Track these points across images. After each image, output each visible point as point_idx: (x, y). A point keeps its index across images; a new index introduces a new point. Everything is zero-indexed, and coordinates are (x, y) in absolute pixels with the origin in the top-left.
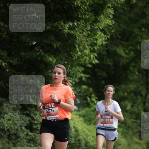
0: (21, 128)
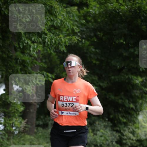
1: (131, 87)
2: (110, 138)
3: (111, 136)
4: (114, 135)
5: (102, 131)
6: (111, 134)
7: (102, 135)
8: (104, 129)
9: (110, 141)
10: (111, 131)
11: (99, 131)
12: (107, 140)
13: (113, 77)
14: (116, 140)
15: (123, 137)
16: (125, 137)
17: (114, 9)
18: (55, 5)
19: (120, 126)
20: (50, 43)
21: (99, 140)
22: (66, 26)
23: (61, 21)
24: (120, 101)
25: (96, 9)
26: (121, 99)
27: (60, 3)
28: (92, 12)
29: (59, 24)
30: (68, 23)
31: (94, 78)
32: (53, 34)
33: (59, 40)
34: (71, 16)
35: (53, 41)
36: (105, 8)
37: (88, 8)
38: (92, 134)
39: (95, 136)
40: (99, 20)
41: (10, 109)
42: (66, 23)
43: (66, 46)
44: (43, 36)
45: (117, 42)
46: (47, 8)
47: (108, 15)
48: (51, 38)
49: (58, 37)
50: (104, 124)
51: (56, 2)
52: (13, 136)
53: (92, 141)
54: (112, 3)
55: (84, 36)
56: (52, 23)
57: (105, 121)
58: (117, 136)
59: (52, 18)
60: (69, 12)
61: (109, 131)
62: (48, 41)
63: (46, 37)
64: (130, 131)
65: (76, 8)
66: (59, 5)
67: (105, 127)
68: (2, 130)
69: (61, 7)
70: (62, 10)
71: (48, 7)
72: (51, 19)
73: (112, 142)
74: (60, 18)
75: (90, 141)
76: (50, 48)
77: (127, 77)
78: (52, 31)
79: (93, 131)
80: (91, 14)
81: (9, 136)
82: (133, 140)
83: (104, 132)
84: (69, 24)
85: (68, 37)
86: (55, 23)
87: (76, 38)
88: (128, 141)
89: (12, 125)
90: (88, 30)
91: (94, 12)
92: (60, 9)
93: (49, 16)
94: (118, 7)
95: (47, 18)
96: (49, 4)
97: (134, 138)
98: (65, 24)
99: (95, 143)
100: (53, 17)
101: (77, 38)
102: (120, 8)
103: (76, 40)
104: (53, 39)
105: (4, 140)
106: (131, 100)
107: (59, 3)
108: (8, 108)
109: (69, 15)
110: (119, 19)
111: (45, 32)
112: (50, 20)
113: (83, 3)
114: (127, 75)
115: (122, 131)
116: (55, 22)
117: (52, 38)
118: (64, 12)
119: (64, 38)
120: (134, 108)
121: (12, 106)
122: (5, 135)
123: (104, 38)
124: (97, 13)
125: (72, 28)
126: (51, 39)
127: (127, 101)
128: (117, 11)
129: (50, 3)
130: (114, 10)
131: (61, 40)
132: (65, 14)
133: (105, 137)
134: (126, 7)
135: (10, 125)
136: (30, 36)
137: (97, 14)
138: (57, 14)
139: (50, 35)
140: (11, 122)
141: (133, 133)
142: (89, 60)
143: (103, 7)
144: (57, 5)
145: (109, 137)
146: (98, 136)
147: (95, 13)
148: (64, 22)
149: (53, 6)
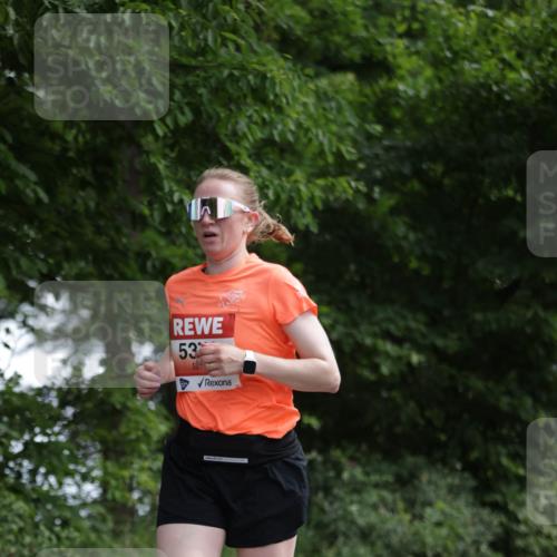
2: (472, 530)
3: (474, 524)
4: (482, 521)
5: (441, 505)
6: (474, 515)
7: (441, 518)
8: (449, 498)
9: (468, 540)
10: (473, 505)
11: (430, 504)
12: (460, 538)
13: (479, 316)
15: (514, 527)
16: (523, 528)
17: (482, 80)
18: (275, 73)
19: (504, 489)
21: (432, 538)
22: (315, 143)
23: (299, 125)
24: (504, 402)
26: (509, 393)
27: (294, 65)
28: (405, 92)
29: (290, 137)
30: (320, 133)
31: (413, 325)
32: (270, 168)
33: (290, 191)
34: (332, 109)
36: (452, 78)
37: (390, 79)
38: (407, 517)
39: (417, 523)
40: (430, 120)
41: (123, 429)
42: (314, 131)
43: (315, 212)
45: (493, 198)
46: (249, 81)
47: (460, 104)
48: (263, 182)
49: (288, 182)
50: (449, 480)
51: (281, 62)
52: (133, 524)
53: (405, 541)
54: (476, 62)
55: (378, 173)
56: (267, 132)
57: (453, 470)
58: (496, 522)
59: (266, 116)
60: (325, 93)
61: (467, 506)
65: (350, 77)
66: (290, 69)
67: (454, 491)
68: (95, 502)
69: (299, 77)
70: (300, 86)
71: (251, 77)
72: (264, 119)
73: (476, 543)
74: (295, 116)
75: (401, 542)
77: (529, 314)
78: (268, 159)
79: (411, 504)
80: (403, 99)
81: (117, 522)
83: (447, 509)
84: (324, 134)
85: (321, 182)
86: (275, 133)
87: (349, 184)
88: (531, 540)
89: (128, 481)
90: (393, 154)
91: (411, 92)
92: (296, 83)
93: (257, 108)
94: (496, 74)
95: (248, 114)
96: (257, 67)
98: (310, 135)
99: (416, 548)
100: (269, 111)
101: (353, 184)
103: (351, 192)
105: (99, 537)
106: (544, 398)
107: (290, 65)
108: (115, 426)
109: (326, 105)
110: (500, 113)
111: (243, 162)
112: (259, 121)
113: (374, 59)
114: (528, 307)
115: (511, 506)
116: (276, 128)
117: (267, 183)
118: (307, 95)
121: (129, 420)
122: (104, 520)
123: (447, 181)
124: (423, 94)
125: (334, 150)
127: (528, 402)
128: (495, 88)
129: (257, 64)
131: (299, 190)
132: (310, 100)
133: (452, 528)
134: (525, 75)
135: (121, 481)
136: (189, 177)
137: (423, 101)
138: (284, 101)
139: (258, 172)
140: (126, 473)
142: (396, 259)
144: (282, 71)
145: (465, 526)
146: (427, 523)
147: (417, 96)
148: (307, 130)
149: (269, 75)
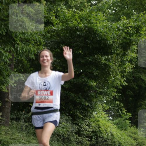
0: (72, 134)
1: (87, 89)
14: (75, 131)
20: (22, 51)
25: (60, 26)
35: (24, 50)
44: (16, 45)
62: (20, 49)
63: (18, 46)
64: (86, 124)
76: (22, 56)
82: (88, 131)
97: (90, 130)
102: (78, 26)
104: (24, 48)
119: (33, 48)
120: (90, 105)
126: (23, 48)
130: (73, 27)
141: (89, 125)
143: (64, 25)
